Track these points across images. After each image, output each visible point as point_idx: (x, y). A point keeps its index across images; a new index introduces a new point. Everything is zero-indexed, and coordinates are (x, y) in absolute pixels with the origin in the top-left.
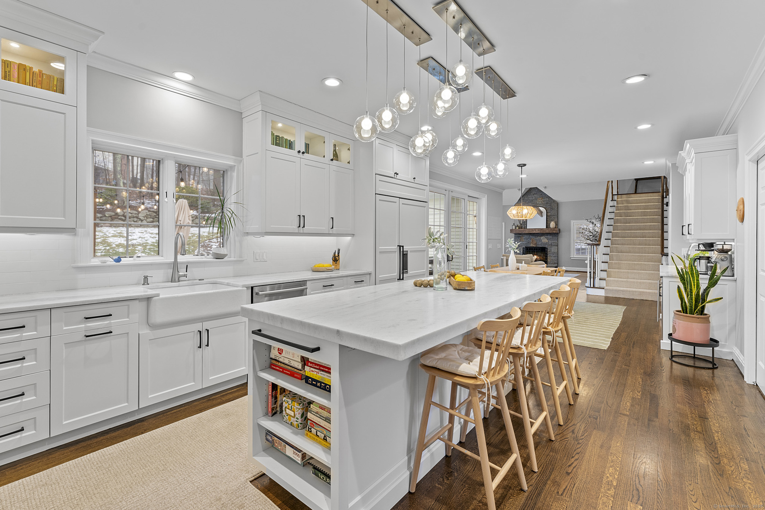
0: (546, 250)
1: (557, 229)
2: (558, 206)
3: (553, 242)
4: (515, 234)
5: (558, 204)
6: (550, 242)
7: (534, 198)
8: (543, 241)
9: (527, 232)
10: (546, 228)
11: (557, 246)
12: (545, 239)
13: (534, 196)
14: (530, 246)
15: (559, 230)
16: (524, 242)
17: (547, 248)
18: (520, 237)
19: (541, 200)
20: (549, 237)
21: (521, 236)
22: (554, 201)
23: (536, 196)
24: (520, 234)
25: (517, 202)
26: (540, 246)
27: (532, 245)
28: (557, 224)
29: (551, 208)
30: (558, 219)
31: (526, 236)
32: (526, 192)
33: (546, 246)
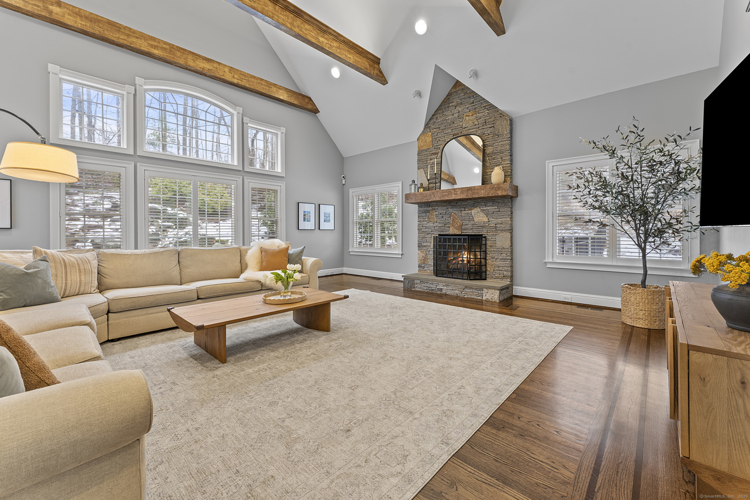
0: (484, 242)
1: (507, 185)
2: (511, 124)
3: (499, 220)
4: (420, 204)
5: (511, 120)
6: (493, 221)
7: (456, 115)
8: (476, 220)
9: (438, 199)
10: (483, 184)
11: (511, 231)
12: (482, 214)
13: (456, 111)
14: (447, 233)
15: (516, 189)
16: (436, 224)
17: (485, 237)
18: (428, 211)
19: (471, 118)
20: (491, 209)
21: (431, 208)
22: (502, 114)
23: (460, 109)
24: (428, 204)
25: (423, 131)
26: (470, 232)
27: (452, 231)
28: (509, 174)
29: (495, 135)
30: (511, 161)
31: (441, 210)
32: (441, 106)
33: (484, 232)
